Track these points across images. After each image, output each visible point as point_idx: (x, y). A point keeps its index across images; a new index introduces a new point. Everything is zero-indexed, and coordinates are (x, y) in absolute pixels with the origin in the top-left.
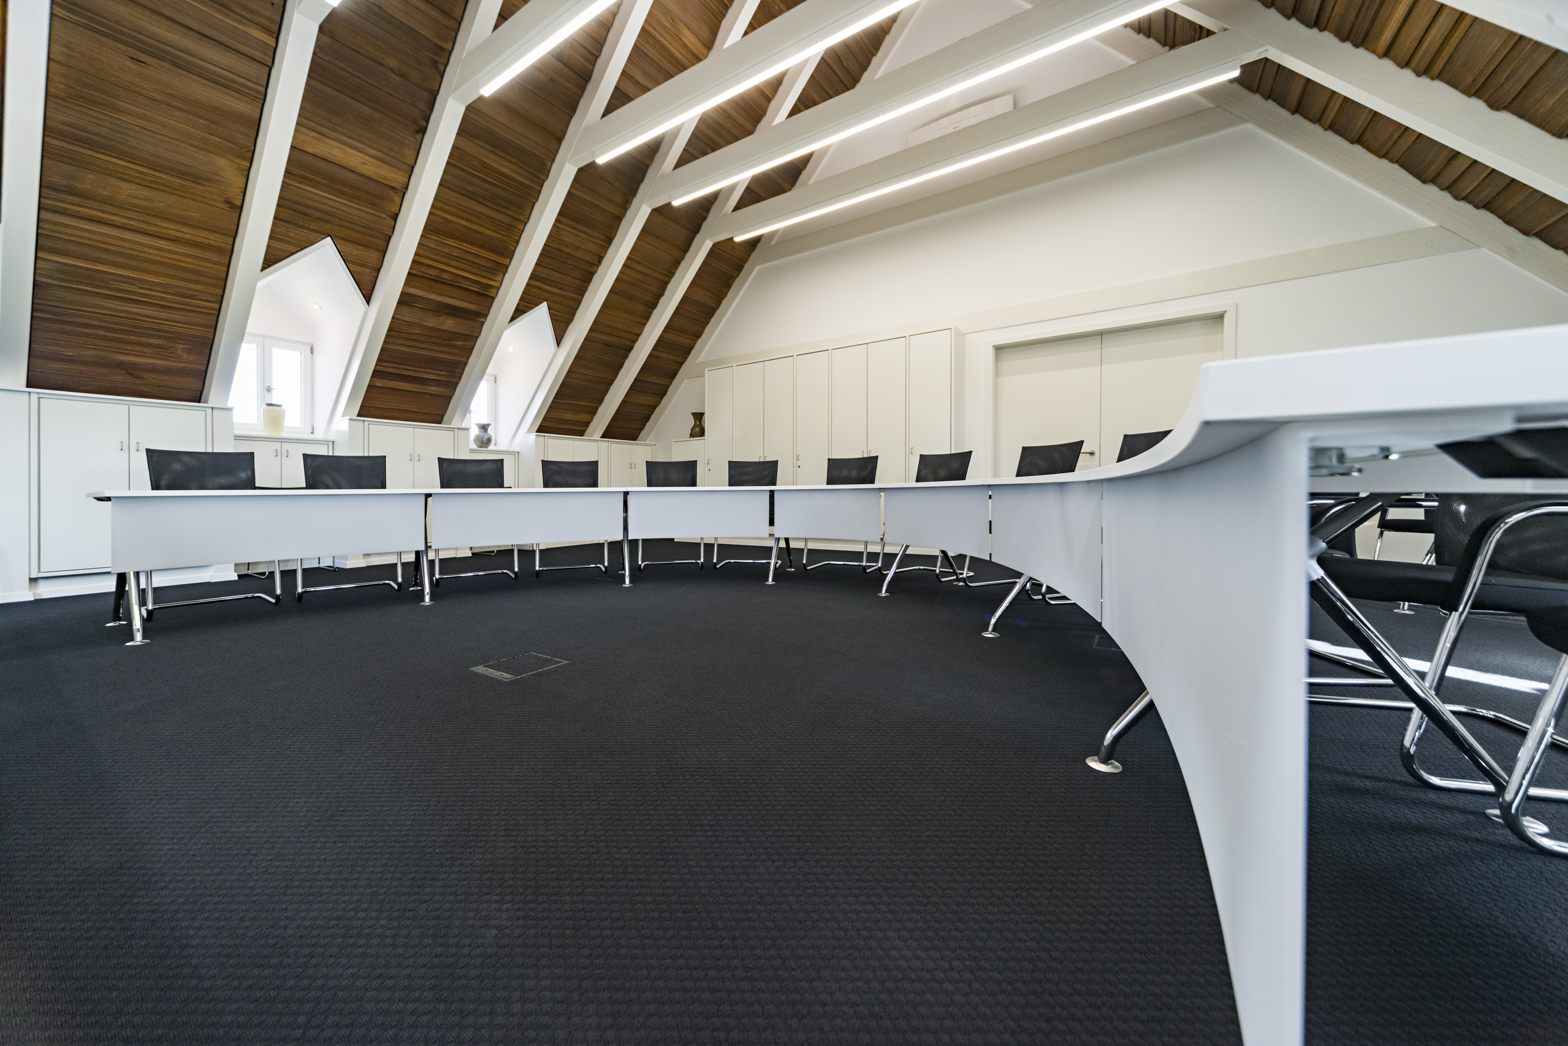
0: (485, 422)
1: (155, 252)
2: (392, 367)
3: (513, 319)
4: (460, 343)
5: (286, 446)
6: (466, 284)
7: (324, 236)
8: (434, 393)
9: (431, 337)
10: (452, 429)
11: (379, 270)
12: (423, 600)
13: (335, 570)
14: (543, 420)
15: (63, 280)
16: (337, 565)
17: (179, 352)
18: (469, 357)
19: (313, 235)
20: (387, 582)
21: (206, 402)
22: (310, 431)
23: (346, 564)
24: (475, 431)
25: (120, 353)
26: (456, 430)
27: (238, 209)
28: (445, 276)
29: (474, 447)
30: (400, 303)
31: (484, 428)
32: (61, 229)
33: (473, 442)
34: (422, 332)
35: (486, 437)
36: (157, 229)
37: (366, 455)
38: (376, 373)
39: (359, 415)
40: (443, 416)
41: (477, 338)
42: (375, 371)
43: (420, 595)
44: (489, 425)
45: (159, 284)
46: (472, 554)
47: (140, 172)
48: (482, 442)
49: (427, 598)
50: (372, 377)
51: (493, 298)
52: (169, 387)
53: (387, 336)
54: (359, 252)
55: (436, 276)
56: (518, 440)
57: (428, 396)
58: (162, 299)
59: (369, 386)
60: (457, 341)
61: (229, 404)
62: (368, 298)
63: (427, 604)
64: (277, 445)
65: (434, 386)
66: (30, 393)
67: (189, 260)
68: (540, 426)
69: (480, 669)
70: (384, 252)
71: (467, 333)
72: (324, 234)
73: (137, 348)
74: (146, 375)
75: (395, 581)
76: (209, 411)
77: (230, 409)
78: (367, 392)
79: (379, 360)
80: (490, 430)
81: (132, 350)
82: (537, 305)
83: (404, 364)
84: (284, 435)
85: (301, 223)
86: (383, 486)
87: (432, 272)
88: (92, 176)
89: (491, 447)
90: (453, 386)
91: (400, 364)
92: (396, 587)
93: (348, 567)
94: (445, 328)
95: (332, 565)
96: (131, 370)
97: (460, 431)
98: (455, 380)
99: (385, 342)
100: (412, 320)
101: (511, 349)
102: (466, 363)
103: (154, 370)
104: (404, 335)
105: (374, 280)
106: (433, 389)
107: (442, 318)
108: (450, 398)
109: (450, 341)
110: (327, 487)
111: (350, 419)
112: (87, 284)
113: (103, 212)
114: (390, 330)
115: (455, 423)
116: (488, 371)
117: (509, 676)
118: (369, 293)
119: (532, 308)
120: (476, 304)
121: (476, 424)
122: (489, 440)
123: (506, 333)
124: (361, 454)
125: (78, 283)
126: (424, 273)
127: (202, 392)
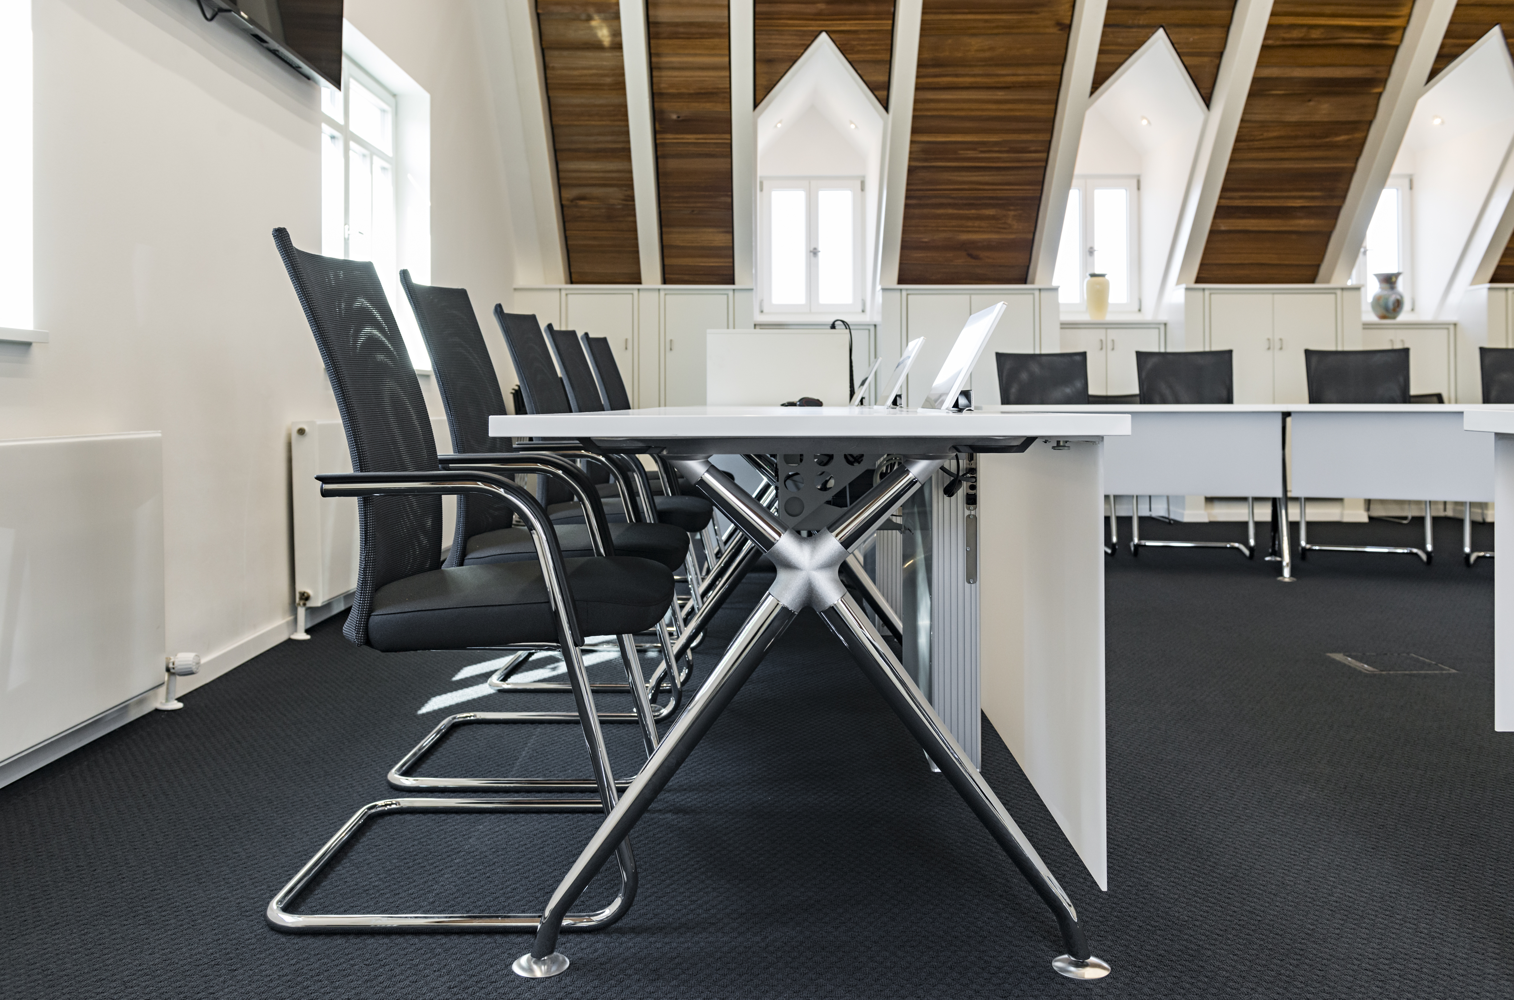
0: (1392, 270)
1: (994, 107)
2: (1242, 198)
3: (1433, 74)
4: (1343, 138)
5: (1113, 334)
6: (1349, 38)
7: (1155, 29)
8: (1302, 229)
9: (1296, 137)
10: (1333, 291)
11: (1221, 55)
12: (1280, 573)
13: (1170, 523)
14: (1505, 255)
15: (926, 160)
16: (1172, 517)
17: (1010, 221)
18: (1357, 159)
19: (1144, 31)
20: (1236, 545)
21: (1033, 283)
22: (1137, 309)
23: (1183, 515)
24: (1373, 289)
25: (963, 231)
26: (1339, 292)
27: (1066, 28)
28: (1315, 34)
29: (1370, 317)
30: (1251, 95)
31: (1389, 280)
32: (927, 106)
33: (1369, 308)
34: (1282, 133)
35: (1393, 298)
36: (996, 79)
37: (1207, 349)
38: (1221, 212)
39: (1198, 280)
40: (1318, 266)
41: (1370, 123)
42: (1218, 208)
43: (1278, 568)
44: (1397, 275)
45: (996, 143)
46: (1370, 518)
47: (986, 21)
48: (1386, 309)
49: (1286, 572)
50: (1215, 217)
51: (1396, 48)
52: (1000, 266)
53: (1235, 150)
54: (1196, 37)
55: (1302, 39)
56: (1457, 295)
57: (1294, 237)
58: (998, 160)
59: (1212, 232)
60: (1337, 135)
61: (1054, 284)
62: (1207, 100)
63: (1287, 580)
64: (1100, 334)
65: (1301, 218)
66: (901, 290)
67: (1022, 106)
68: (1499, 267)
69: (1339, 657)
70: (1227, 27)
71: (1353, 117)
72: (1155, 27)
73: (977, 223)
74: (983, 254)
75: (1246, 544)
76: (1037, 293)
77: (1056, 289)
78: (1209, 241)
79: (1224, 189)
80: (1401, 285)
81: (973, 227)
82: (1479, 37)
83: (1260, 190)
84: (1109, 317)
85: (1130, 22)
86: (1229, 400)
87: (1296, 34)
88: (950, 41)
89: (1404, 316)
90: (1332, 213)
91: (1252, 190)
92: (1247, 552)
93: (1186, 519)
94: (1317, 118)
95: (1167, 515)
96: (970, 249)
97: (1346, 293)
98: (1335, 203)
99: (1232, 160)
100: (1268, 117)
101: (1437, 122)
102: (1353, 170)
103: (990, 247)
104: (1257, 144)
105: (1215, 71)
106: (1303, 223)
107: (1311, 103)
108: (1328, 236)
109: (1326, 137)
110: (1164, 401)
111: (1187, 289)
112: (941, 160)
113: (957, 76)
114: (1238, 140)
115: (1336, 281)
116: (1395, 170)
117: (1370, 668)
118: (1209, 91)
119: (1469, 46)
120: (1367, 66)
121: (1376, 275)
122: (1398, 304)
123: (1422, 103)
124: (1200, 349)
125: (936, 160)
126: (1284, 39)
127: (1028, 267)
